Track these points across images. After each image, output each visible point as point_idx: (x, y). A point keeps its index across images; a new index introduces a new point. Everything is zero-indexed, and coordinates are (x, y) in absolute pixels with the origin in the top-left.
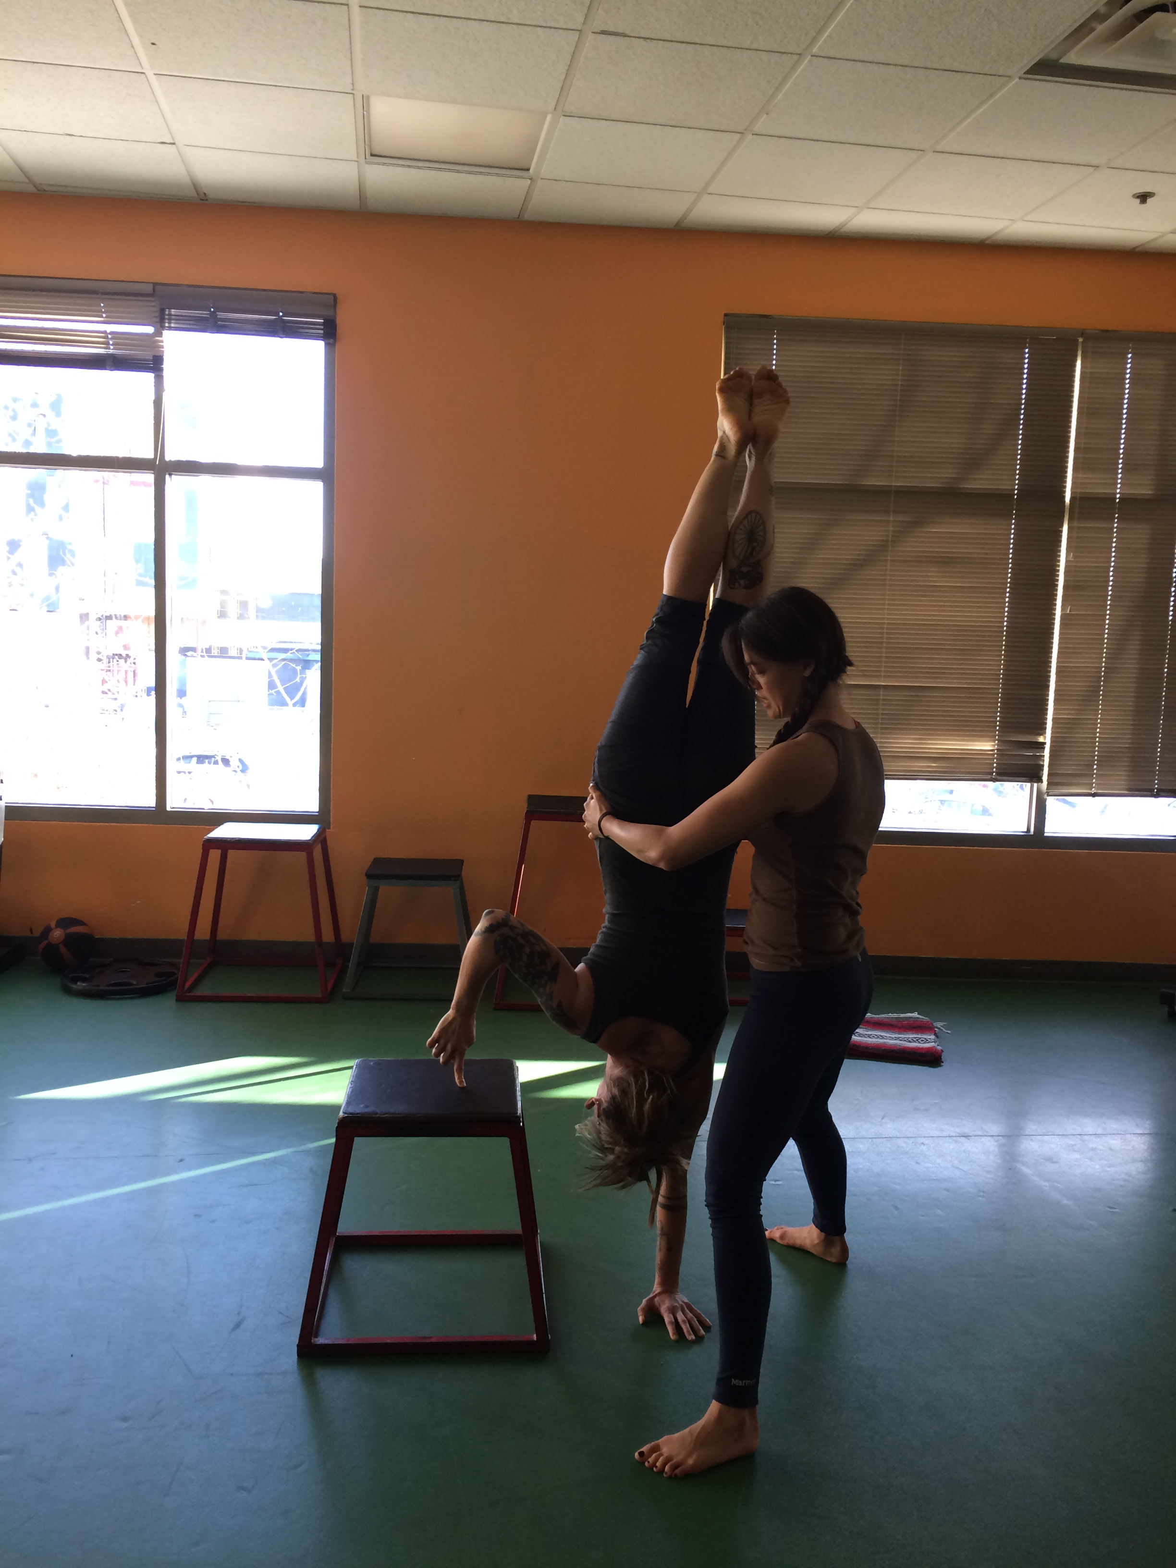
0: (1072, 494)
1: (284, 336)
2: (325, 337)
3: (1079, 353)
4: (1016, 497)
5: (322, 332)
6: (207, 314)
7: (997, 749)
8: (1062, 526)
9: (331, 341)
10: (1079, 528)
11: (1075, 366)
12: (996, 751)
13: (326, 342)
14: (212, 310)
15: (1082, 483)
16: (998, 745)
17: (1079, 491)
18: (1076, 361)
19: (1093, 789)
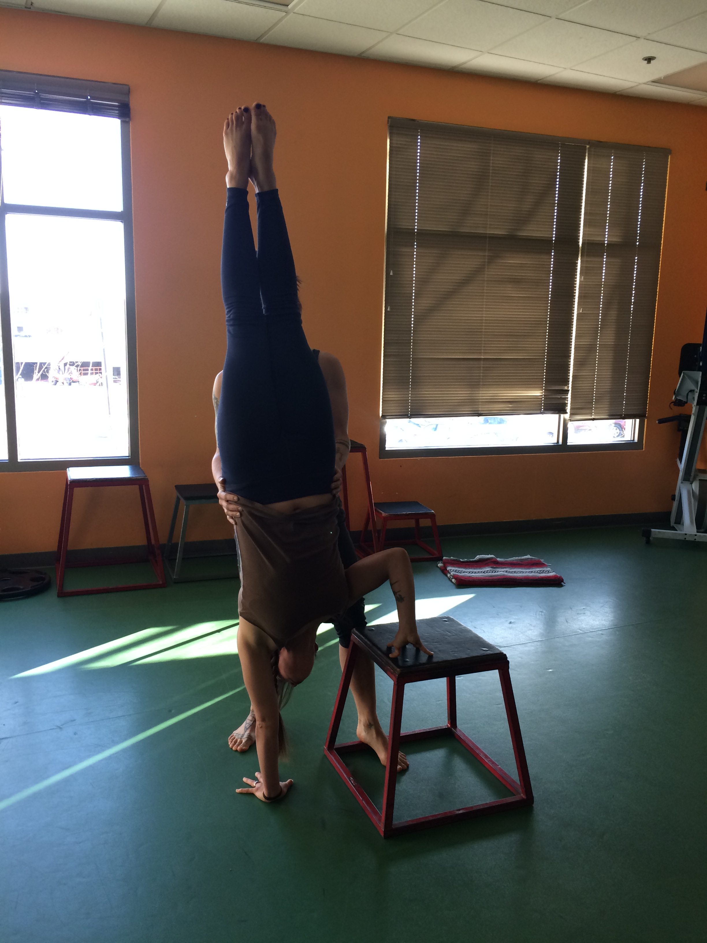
0: (583, 241)
1: (93, 114)
2: (119, 117)
3: (587, 154)
4: (554, 242)
5: (117, 112)
6: (33, 94)
7: (544, 395)
8: (578, 260)
9: (127, 120)
10: (587, 261)
11: (585, 162)
12: (543, 396)
13: (122, 120)
14: (37, 91)
15: (588, 234)
16: (544, 392)
17: (587, 239)
18: (585, 159)
19: (593, 416)
